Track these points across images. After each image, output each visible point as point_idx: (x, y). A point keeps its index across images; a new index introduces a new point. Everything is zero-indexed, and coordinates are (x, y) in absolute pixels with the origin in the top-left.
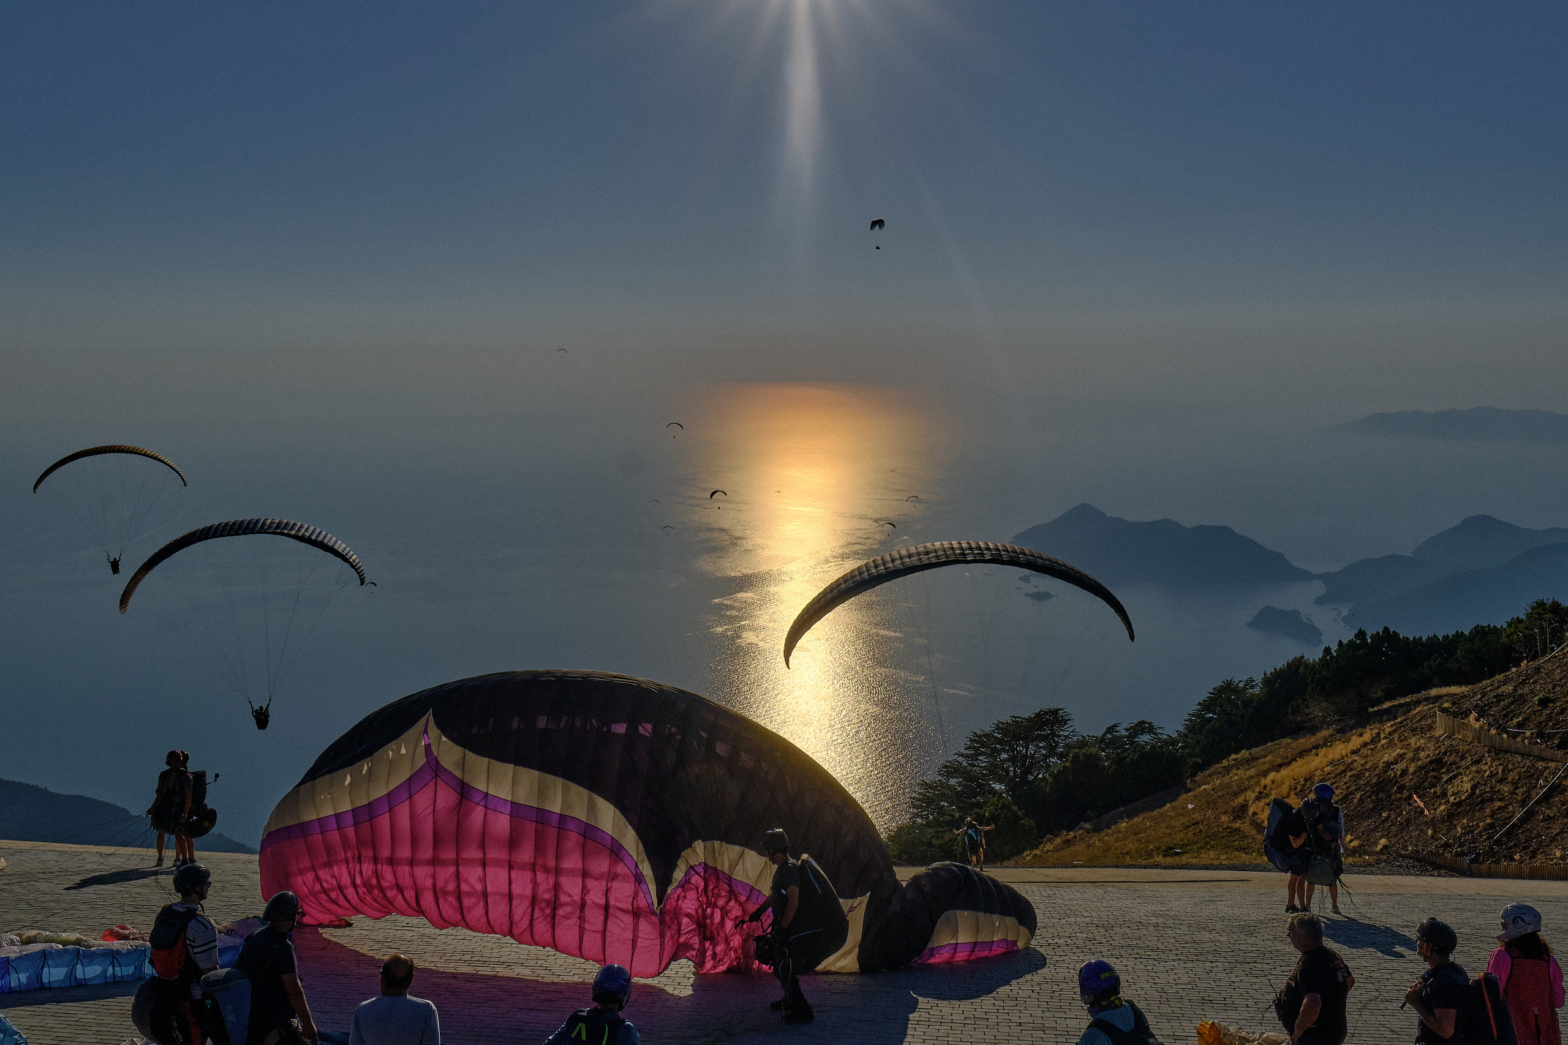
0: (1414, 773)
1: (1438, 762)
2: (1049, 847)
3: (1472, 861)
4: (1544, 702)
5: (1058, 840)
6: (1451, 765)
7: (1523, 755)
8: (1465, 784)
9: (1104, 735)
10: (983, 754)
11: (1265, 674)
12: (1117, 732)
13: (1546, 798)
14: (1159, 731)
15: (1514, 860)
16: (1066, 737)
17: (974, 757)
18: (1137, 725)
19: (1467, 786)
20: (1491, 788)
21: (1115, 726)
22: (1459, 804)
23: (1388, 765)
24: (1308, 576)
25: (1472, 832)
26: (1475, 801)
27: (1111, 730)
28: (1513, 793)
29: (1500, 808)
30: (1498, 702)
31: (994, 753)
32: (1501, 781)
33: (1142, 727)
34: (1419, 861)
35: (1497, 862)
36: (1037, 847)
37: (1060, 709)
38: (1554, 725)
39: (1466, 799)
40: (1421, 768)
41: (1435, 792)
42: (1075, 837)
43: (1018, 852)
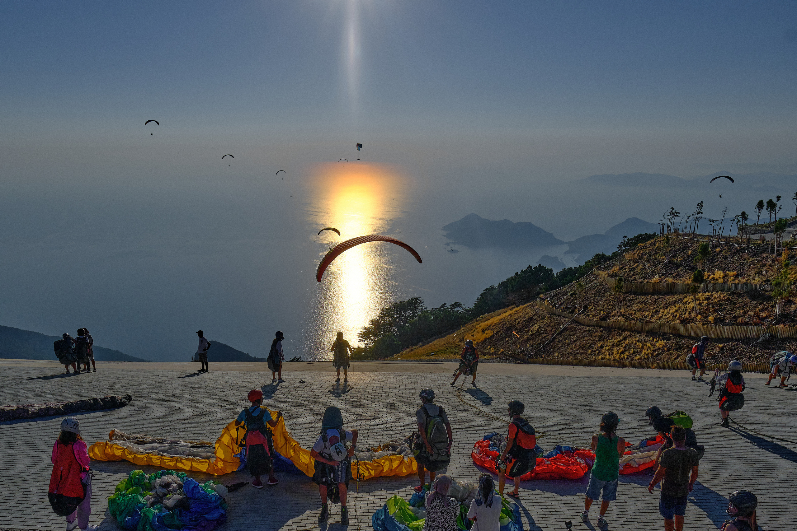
0: (522, 323)
1: (531, 319)
2: (404, 352)
3: (529, 357)
4: (572, 295)
5: (408, 350)
6: (535, 320)
7: (559, 316)
8: (536, 327)
9: (440, 308)
10: (386, 316)
11: (499, 283)
12: (445, 306)
13: (561, 333)
14: (463, 306)
15: (542, 357)
16: (422, 309)
17: (383, 317)
18: (454, 304)
19: (537, 328)
20: (544, 329)
21: (444, 304)
22: (532, 335)
23: (516, 319)
24: (561, 243)
25: (533, 346)
26: (539, 333)
27: (443, 306)
28: (551, 331)
29: (545, 337)
30: (558, 295)
31: (392, 316)
32: (548, 326)
33: (456, 305)
34: (512, 357)
35: (536, 358)
36: (399, 352)
37: (418, 298)
38: (573, 304)
39: (535, 333)
40: (524, 321)
41: (526, 330)
42: (415, 348)
43: (392, 355)
